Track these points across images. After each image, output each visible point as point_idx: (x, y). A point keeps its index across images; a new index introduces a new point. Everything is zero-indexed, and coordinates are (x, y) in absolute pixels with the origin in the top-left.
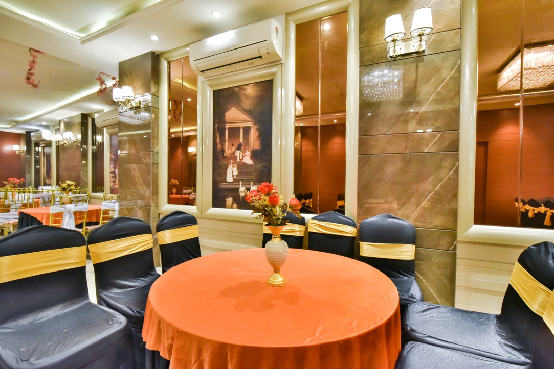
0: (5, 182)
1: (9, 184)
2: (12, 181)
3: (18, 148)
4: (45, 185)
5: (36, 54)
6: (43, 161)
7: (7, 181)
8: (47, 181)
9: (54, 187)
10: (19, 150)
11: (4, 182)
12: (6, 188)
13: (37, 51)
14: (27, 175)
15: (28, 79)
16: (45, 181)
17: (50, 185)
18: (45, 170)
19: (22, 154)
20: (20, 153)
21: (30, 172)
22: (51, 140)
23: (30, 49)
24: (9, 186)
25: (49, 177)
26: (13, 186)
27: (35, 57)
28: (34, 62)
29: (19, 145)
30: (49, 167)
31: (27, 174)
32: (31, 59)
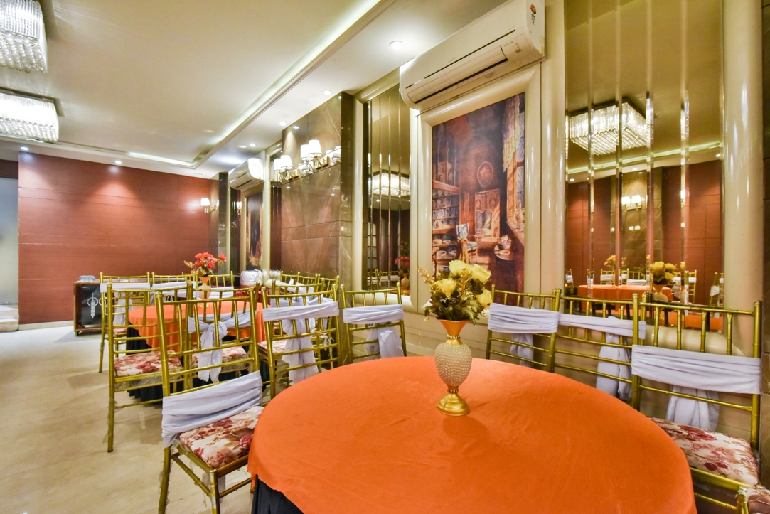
0: (190, 264)
1: (196, 267)
2: (202, 260)
3: (208, 203)
4: (250, 268)
6: (246, 223)
7: (194, 260)
8: (253, 260)
9: (266, 272)
10: (209, 207)
11: (188, 264)
12: (190, 275)
14: (220, 250)
16: (248, 260)
17: (258, 268)
18: (249, 240)
19: (213, 213)
20: (210, 213)
21: (224, 245)
22: (262, 179)
24: (197, 272)
25: (257, 253)
26: (205, 273)
29: (209, 197)
30: (256, 233)
31: (219, 248)
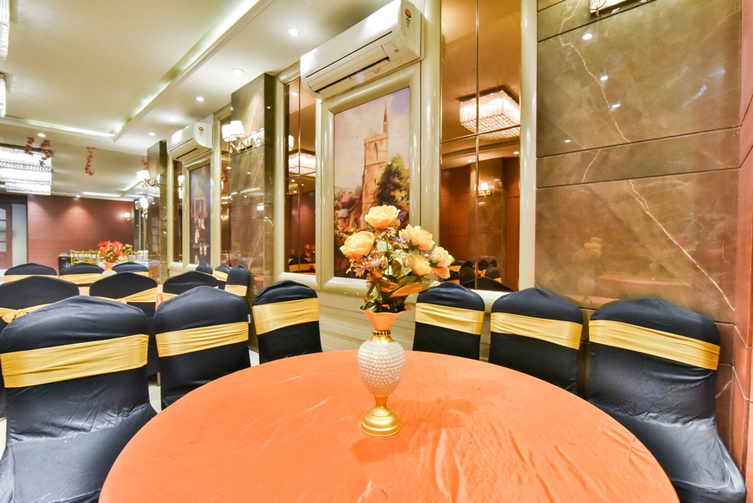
5: (92, 150)
13: (93, 148)
15: (87, 169)
23: (88, 148)
27: (91, 152)
28: (91, 156)
32: (89, 154)
